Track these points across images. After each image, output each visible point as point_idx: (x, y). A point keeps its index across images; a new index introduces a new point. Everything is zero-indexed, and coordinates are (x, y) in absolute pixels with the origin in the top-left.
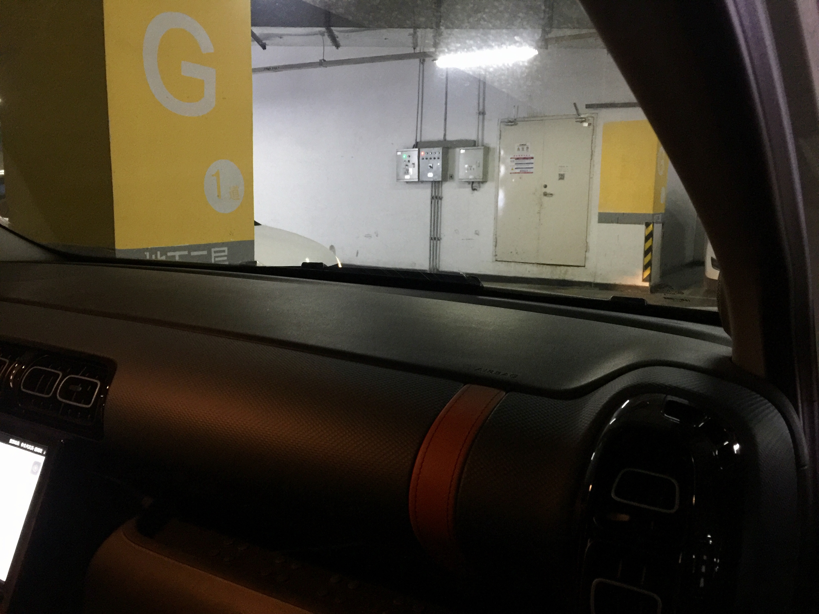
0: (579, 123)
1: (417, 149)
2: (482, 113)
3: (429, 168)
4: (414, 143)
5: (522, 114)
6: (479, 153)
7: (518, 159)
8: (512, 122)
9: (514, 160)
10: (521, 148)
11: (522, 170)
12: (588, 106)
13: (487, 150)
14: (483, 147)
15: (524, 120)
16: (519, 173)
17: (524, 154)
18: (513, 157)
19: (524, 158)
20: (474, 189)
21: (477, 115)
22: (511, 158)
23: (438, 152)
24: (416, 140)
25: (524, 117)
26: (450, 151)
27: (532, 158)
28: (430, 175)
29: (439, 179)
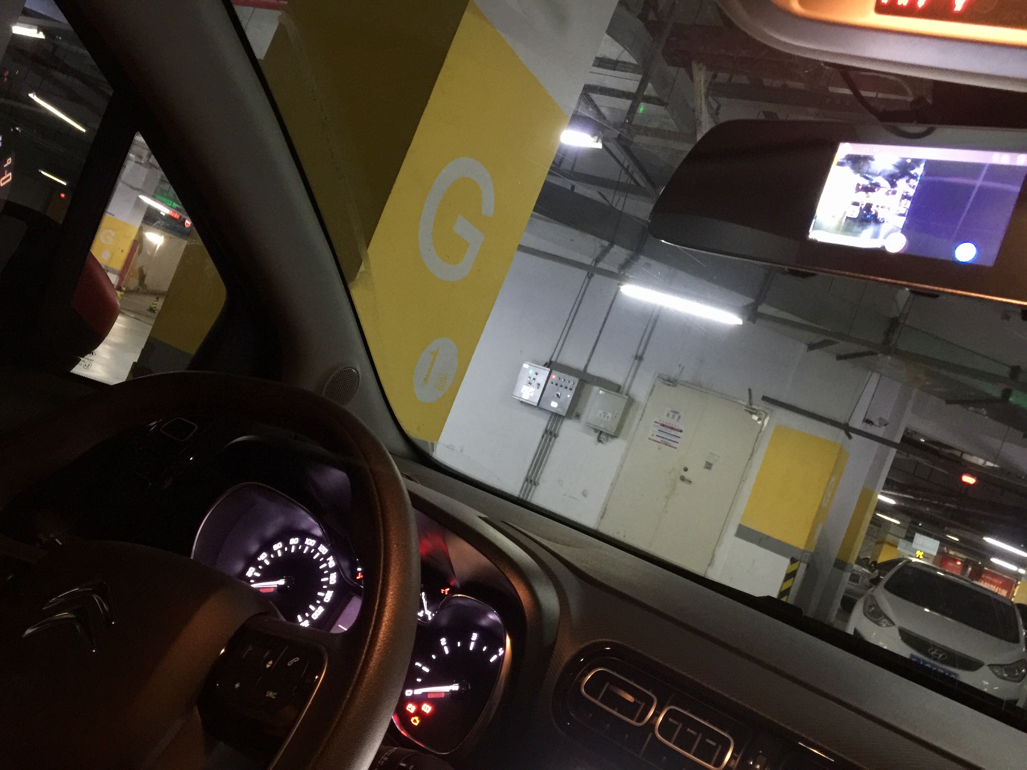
0: (748, 414)
1: (549, 369)
2: (639, 358)
3: (556, 396)
4: (547, 360)
5: (686, 377)
6: (620, 402)
7: (663, 425)
8: (671, 382)
9: (659, 425)
10: (671, 414)
11: (664, 440)
12: (765, 398)
13: (631, 402)
14: (627, 397)
15: (685, 384)
16: (659, 442)
17: (672, 422)
18: (658, 420)
19: (672, 428)
20: (599, 441)
21: (633, 358)
22: (655, 422)
23: (573, 382)
24: (551, 358)
25: (687, 382)
26: (587, 386)
27: (681, 431)
28: (554, 404)
29: (563, 413)
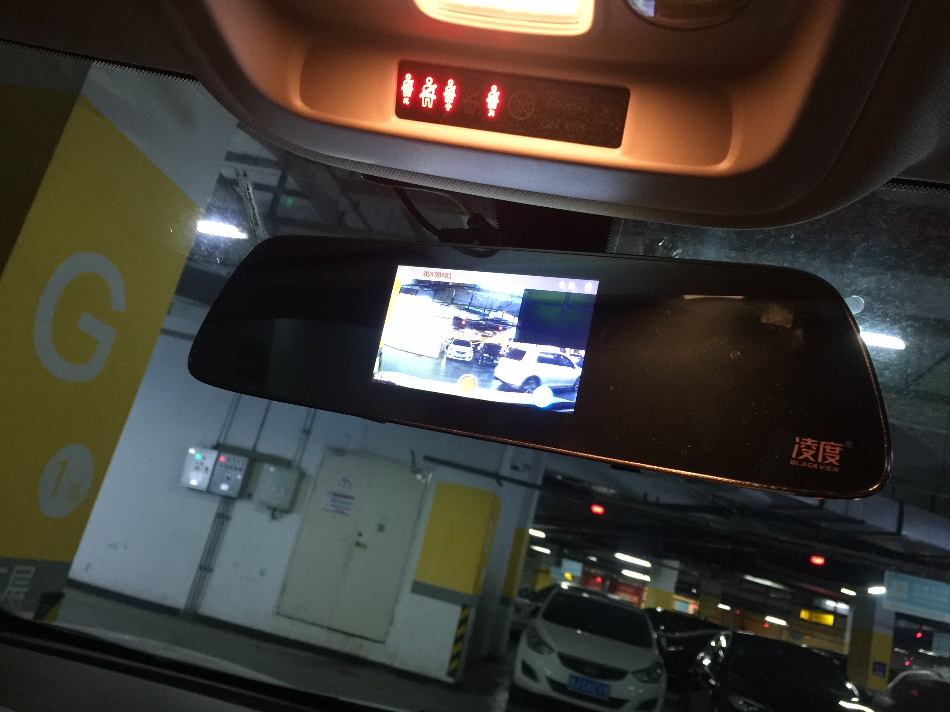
0: (412, 473)
1: (217, 452)
2: (307, 432)
3: (226, 479)
4: (214, 442)
5: (353, 446)
6: (292, 476)
7: (336, 495)
8: (340, 452)
9: (331, 494)
10: (342, 482)
11: (338, 509)
12: (427, 458)
13: (302, 475)
14: (298, 471)
15: (353, 452)
16: (333, 512)
17: (344, 491)
18: (330, 490)
19: (344, 496)
20: (274, 517)
21: (301, 432)
22: (328, 492)
23: (242, 462)
24: (218, 441)
25: (354, 450)
26: (257, 465)
27: (352, 498)
28: (224, 487)
29: (234, 494)
